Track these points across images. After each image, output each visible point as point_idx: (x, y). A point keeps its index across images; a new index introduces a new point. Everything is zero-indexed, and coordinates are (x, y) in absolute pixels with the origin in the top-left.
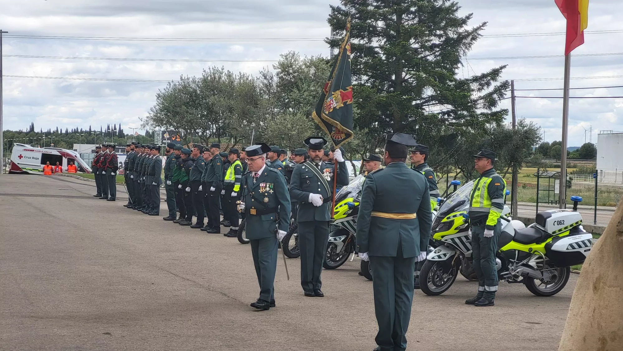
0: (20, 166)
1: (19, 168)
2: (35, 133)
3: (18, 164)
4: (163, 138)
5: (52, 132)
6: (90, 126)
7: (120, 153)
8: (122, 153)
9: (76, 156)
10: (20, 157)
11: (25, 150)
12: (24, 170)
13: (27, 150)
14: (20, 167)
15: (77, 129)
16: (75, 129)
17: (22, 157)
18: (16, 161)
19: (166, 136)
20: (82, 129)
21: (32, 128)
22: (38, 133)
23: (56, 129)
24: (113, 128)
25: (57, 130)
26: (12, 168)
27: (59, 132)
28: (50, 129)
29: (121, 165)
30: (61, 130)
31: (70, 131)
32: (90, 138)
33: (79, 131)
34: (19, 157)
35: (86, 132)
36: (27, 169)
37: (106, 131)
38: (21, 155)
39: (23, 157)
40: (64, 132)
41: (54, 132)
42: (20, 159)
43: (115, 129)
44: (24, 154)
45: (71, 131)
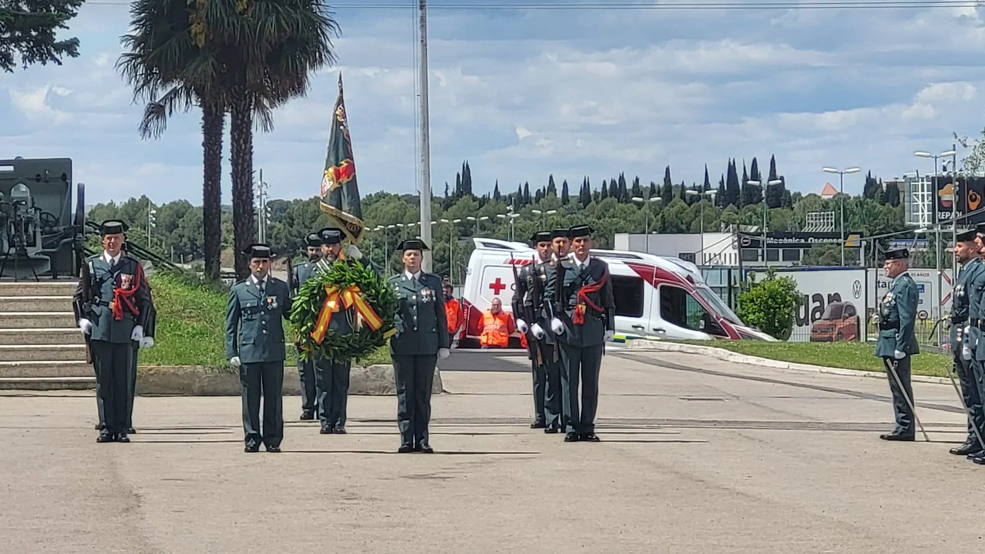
2: (475, 199)
4: (938, 206)
5: (533, 194)
6: (668, 170)
7: (781, 263)
8: (789, 264)
9: (689, 278)
10: (498, 287)
15: (622, 178)
16: (613, 182)
17: (503, 287)
18: (483, 301)
19: (948, 195)
20: (637, 180)
21: (465, 182)
22: (484, 201)
23: (547, 185)
24: (749, 174)
25: (552, 187)
27: (559, 195)
28: (527, 185)
29: (818, 304)
30: (565, 185)
31: (596, 187)
32: (670, 211)
33: (629, 186)
34: (491, 286)
35: (653, 191)
37: (722, 183)
40: (574, 191)
41: (540, 195)
43: (755, 176)
45: (600, 190)
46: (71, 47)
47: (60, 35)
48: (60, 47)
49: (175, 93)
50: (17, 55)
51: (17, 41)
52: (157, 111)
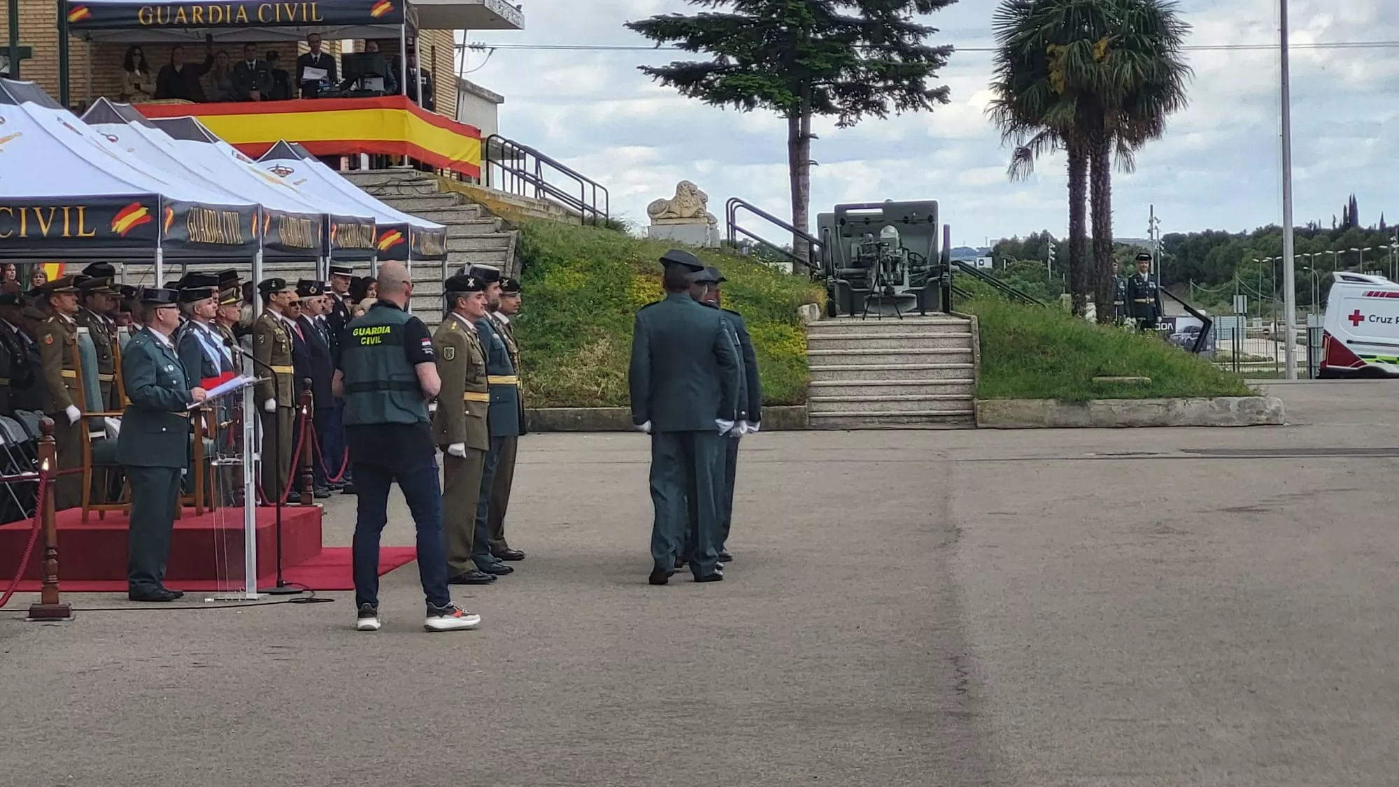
0: (1356, 350)
1: (1350, 358)
2: (1361, 230)
3: (1349, 342)
10: (1356, 318)
11: (1370, 294)
12: (1370, 363)
13: (1377, 294)
14: (1357, 353)
17: (1362, 318)
18: (1343, 332)
21: (1350, 215)
22: (1371, 232)
26: (1331, 358)
34: (1351, 318)
36: (1379, 358)
38: (1357, 312)
39: (1366, 319)
42: (1356, 324)
44: (1368, 307)
46: (941, 95)
47: (930, 84)
48: (931, 95)
49: (1041, 136)
50: (890, 103)
51: (890, 90)
52: (1024, 154)
